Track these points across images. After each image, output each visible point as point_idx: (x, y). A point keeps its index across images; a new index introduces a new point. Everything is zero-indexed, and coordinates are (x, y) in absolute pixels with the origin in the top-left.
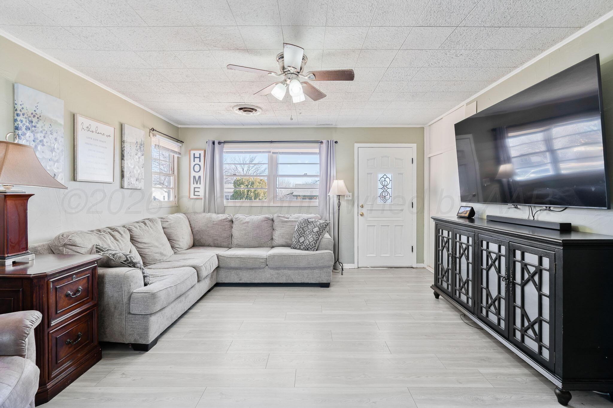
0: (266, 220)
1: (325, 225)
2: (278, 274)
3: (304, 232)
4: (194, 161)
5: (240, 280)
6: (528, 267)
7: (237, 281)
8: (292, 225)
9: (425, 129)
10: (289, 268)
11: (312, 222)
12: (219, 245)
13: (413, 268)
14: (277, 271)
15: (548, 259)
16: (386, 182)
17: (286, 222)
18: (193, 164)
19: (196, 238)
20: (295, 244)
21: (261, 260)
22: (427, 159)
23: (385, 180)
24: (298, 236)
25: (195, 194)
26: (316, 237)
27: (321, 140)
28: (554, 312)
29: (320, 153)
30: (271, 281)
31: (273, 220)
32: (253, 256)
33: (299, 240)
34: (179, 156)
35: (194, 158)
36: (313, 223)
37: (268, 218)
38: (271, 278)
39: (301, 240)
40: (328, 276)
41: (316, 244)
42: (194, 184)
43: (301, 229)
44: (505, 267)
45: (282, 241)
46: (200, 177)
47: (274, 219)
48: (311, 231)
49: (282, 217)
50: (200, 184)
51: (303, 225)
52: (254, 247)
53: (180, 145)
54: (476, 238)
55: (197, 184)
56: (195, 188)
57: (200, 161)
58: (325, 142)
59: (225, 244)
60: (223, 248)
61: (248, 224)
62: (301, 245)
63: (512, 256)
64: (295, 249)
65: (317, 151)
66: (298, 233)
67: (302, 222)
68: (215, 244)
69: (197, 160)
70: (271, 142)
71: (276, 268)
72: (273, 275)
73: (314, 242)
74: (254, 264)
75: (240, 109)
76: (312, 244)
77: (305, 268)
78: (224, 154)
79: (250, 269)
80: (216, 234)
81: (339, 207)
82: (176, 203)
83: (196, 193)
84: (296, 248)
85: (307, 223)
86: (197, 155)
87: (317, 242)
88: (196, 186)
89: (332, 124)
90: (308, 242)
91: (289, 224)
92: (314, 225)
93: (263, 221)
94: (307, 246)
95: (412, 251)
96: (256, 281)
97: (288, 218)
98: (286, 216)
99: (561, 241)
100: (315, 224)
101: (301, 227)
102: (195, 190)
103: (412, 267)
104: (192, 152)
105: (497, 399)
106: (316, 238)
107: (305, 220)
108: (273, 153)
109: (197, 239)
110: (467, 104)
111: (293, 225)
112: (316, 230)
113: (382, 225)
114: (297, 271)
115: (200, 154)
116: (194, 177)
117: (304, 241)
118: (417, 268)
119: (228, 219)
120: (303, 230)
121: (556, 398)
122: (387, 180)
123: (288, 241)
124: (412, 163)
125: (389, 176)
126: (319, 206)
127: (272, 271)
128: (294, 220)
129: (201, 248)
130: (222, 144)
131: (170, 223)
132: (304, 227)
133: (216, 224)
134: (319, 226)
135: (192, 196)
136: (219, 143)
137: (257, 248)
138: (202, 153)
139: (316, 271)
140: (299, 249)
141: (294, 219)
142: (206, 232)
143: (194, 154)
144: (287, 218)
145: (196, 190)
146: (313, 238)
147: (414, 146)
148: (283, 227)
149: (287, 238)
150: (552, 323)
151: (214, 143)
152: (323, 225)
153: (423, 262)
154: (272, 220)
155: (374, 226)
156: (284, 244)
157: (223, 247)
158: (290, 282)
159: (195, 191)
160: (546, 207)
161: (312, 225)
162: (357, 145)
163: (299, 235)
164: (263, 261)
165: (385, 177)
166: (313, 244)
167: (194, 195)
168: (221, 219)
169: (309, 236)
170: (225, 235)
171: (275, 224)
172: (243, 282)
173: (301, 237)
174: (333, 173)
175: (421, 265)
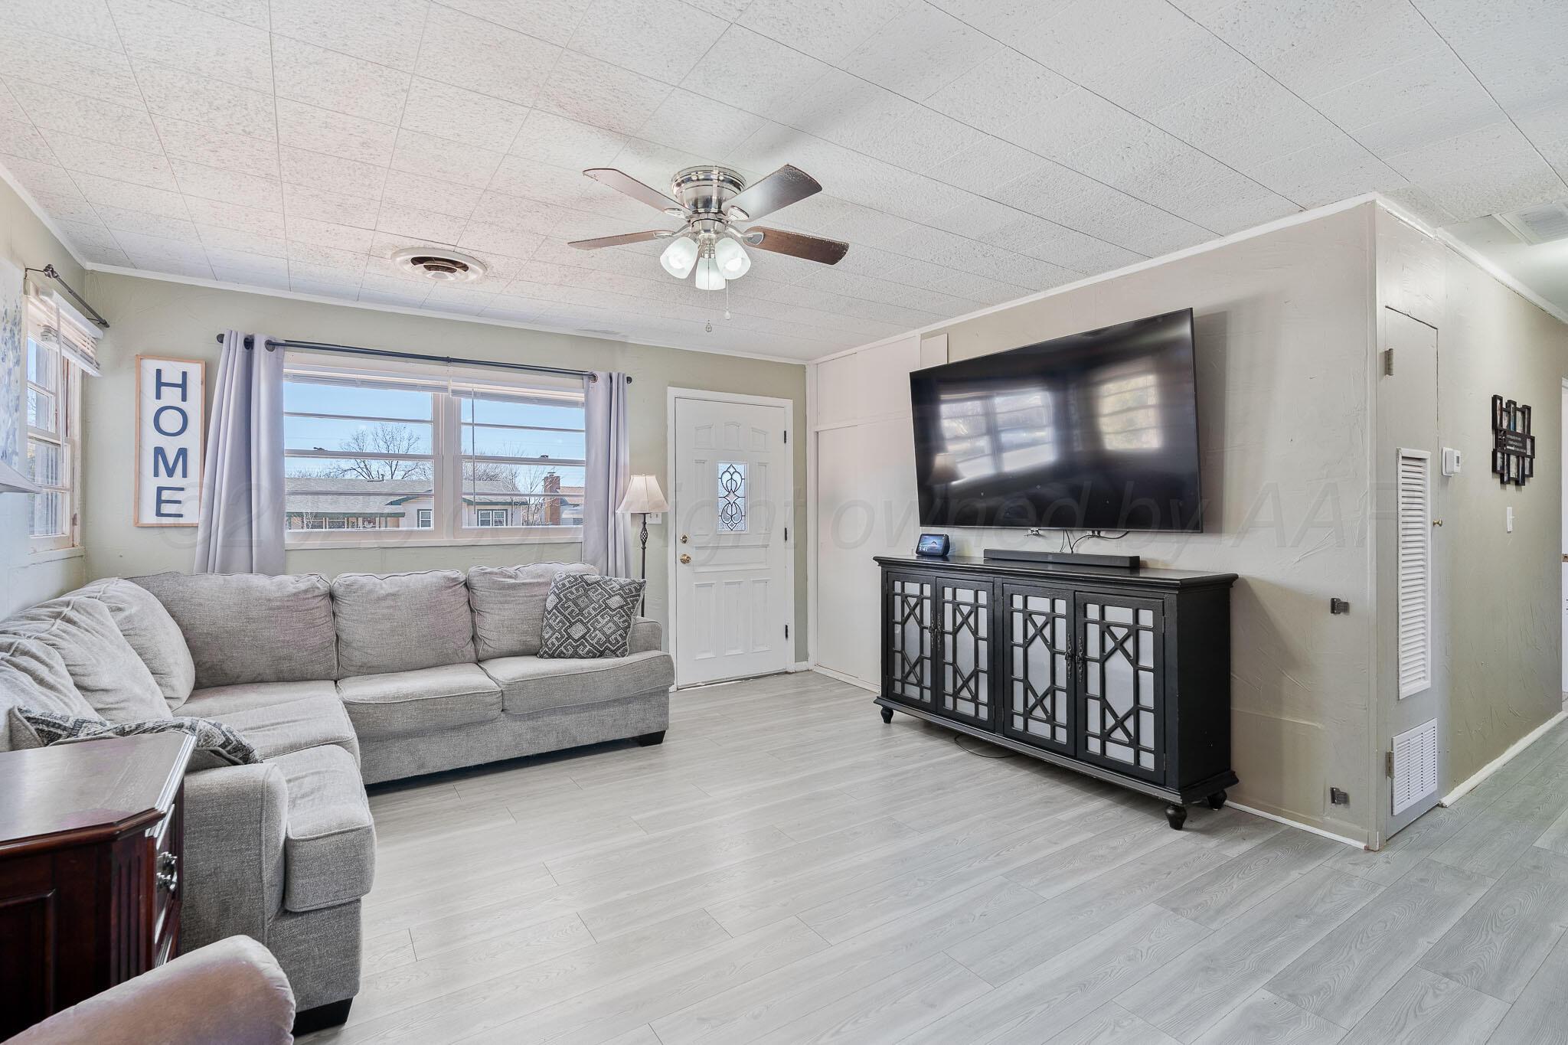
0: (451, 585)
1: (635, 588)
2: (534, 729)
3: (581, 610)
4: (158, 397)
5: (422, 766)
6: (1112, 628)
7: (410, 770)
8: (532, 596)
9: (808, 370)
10: (565, 710)
11: (597, 583)
12: (298, 674)
13: (790, 673)
14: (530, 723)
15: (1151, 612)
16: (734, 482)
17: (513, 587)
18: (152, 405)
19: (205, 660)
20: (557, 644)
21: (488, 699)
22: (813, 434)
23: (732, 478)
24: (564, 624)
25: (162, 512)
26: (621, 620)
27: (590, 371)
28: (1161, 693)
29: (586, 404)
30: (516, 754)
31: (467, 585)
32: (459, 690)
33: (568, 634)
34: (91, 371)
35: (160, 384)
36: (599, 585)
37: (454, 580)
38: (516, 746)
39: (578, 631)
40: (661, 715)
41: (625, 638)
42: (156, 474)
43: (570, 603)
44: (1067, 635)
45: (509, 642)
46: (183, 453)
47: (476, 581)
48: (600, 606)
49: (496, 574)
50: (185, 475)
51: (575, 591)
52: (425, 666)
53: (98, 332)
54: (998, 591)
55: (170, 473)
56: (160, 490)
57: (184, 399)
58: (602, 376)
59: (319, 668)
60: (313, 682)
61: (394, 600)
62: (578, 646)
63: (1082, 614)
64: (559, 656)
65: (580, 397)
66: (563, 615)
67: (568, 585)
68: (282, 672)
69: (171, 396)
70: (448, 360)
71: (529, 715)
72: (520, 735)
73: (619, 633)
74: (469, 712)
75: (417, 261)
76: (616, 639)
77: (606, 704)
78: (287, 385)
79: (453, 728)
80: (283, 642)
81: (644, 543)
82: (77, 541)
83: (166, 508)
84: (562, 656)
85: (583, 586)
86: (172, 373)
87: (626, 633)
88: (164, 480)
89: (617, 333)
90: (600, 635)
91: (522, 592)
92: (606, 591)
93: (440, 589)
94: (601, 646)
95: (787, 636)
96: (471, 763)
97: (516, 577)
98: (511, 570)
99: (1178, 582)
100: (607, 588)
101: (568, 599)
102: (163, 498)
103: (786, 673)
104: (150, 366)
105: (1115, 848)
106: (624, 622)
107: (576, 579)
108: (455, 392)
109: (208, 665)
110: (924, 336)
111: (535, 596)
112: (616, 601)
113: (727, 584)
114: (587, 714)
115: (184, 374)
116: (159, 452)
117: (586, 634)
118: (796, 672)
119: (318, 588)
120: (577, 605)
121: (1167, 822)
122: (736, 477)
123: (529, 638)
124: (785, 442)
125: (740, 468)
126: (585, 541)
127: (518, 723)
128: (536, 581)
129: (230, 689)
130: (280, 349)
131: (127, 613)
132: (578, 598)
133: (279, 608)
134: (621, 591)
135: (149, 517)
136: (271, 345)
137: (434, 669)
138: (195, 372)
139: (635, 706)
140: (572, 657)
141: (532, 578)
142: (245, 636)
143: (159, 372)
144: (511, 577)
145: (165, 495)
146: (615, 623)
147: (789, 404)
148: (506, 602)
149: (525, 633)
150: (1160, 711)
151: (249, 343)
152: (630, 590)
153: (806, 659)
154: (466, 583)
155: (711, 585)
156: (517, 647)
157: (315, 680)
158: (568, 747)
159: (160, 501)
160: (1093, 532)
161: (600, 590)
162: (672, 391)
163: (567, 619)
164: (494, 699)
165: (732, 470)
166: (619, 638)
167: (159, 514)
168: (294, 591)
169: (601, 620)
170: (316, 641)
171: (478, 594)
172: (432, 772)
173: (572, 624)
174: (625, 457)
175: (803, 665)
